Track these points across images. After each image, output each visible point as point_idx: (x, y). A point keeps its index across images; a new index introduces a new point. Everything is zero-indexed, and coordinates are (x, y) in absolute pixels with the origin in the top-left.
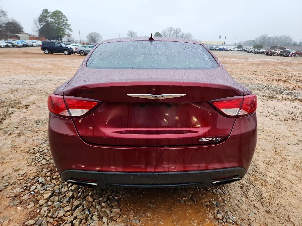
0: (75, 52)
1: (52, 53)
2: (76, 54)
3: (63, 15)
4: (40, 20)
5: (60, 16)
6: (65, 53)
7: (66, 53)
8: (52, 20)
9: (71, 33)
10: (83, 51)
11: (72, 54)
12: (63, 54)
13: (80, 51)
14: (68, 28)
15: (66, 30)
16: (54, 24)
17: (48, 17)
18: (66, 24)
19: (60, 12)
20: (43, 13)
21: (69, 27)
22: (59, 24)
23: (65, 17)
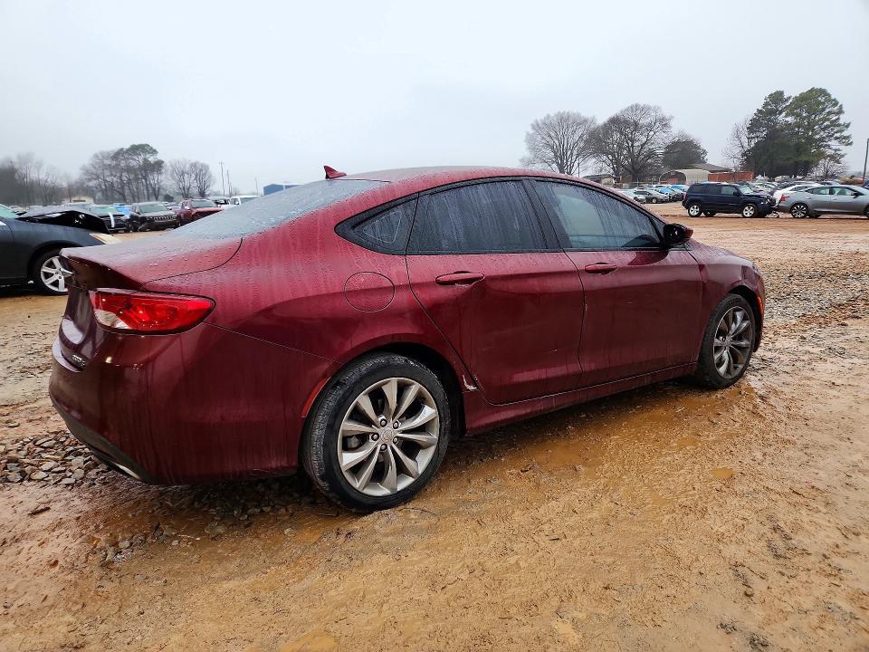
0: (780, 209)
1: (712, 215)
2: (781, 214)
3: (830, 100)
4: (754, 126)
5: (820, 103)
6: (744, 212)
7: (748, 211)
8: (790, 119)
9: (844, 149)
10: (805, 205)
11: (768, 216)
12: (740, 215)
13: (796, 204)
14: (838, 135)
15: (829, 143)
16: (793, 129)
17: (781, 113)
18: (835, 123)
19: (823, 92)
20: (766, 104)
21: (842, 131)
22: (810, 127)
23: (836, 103)
